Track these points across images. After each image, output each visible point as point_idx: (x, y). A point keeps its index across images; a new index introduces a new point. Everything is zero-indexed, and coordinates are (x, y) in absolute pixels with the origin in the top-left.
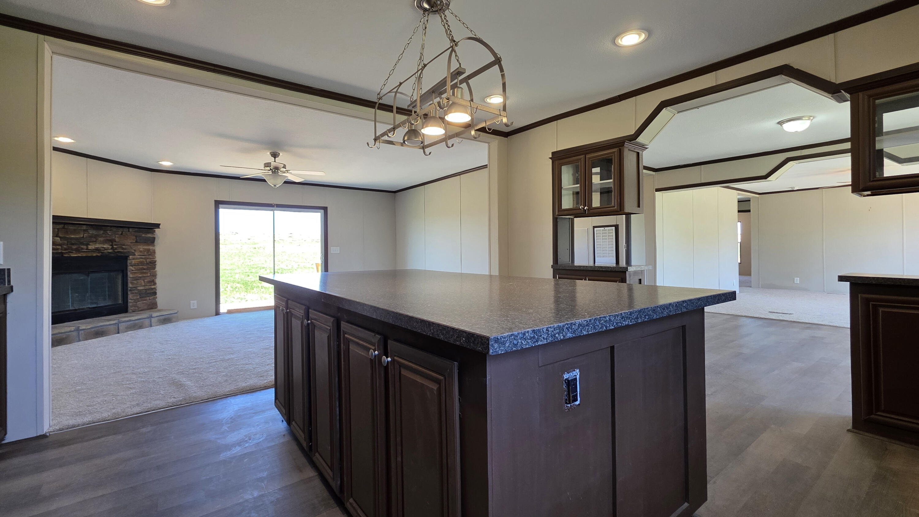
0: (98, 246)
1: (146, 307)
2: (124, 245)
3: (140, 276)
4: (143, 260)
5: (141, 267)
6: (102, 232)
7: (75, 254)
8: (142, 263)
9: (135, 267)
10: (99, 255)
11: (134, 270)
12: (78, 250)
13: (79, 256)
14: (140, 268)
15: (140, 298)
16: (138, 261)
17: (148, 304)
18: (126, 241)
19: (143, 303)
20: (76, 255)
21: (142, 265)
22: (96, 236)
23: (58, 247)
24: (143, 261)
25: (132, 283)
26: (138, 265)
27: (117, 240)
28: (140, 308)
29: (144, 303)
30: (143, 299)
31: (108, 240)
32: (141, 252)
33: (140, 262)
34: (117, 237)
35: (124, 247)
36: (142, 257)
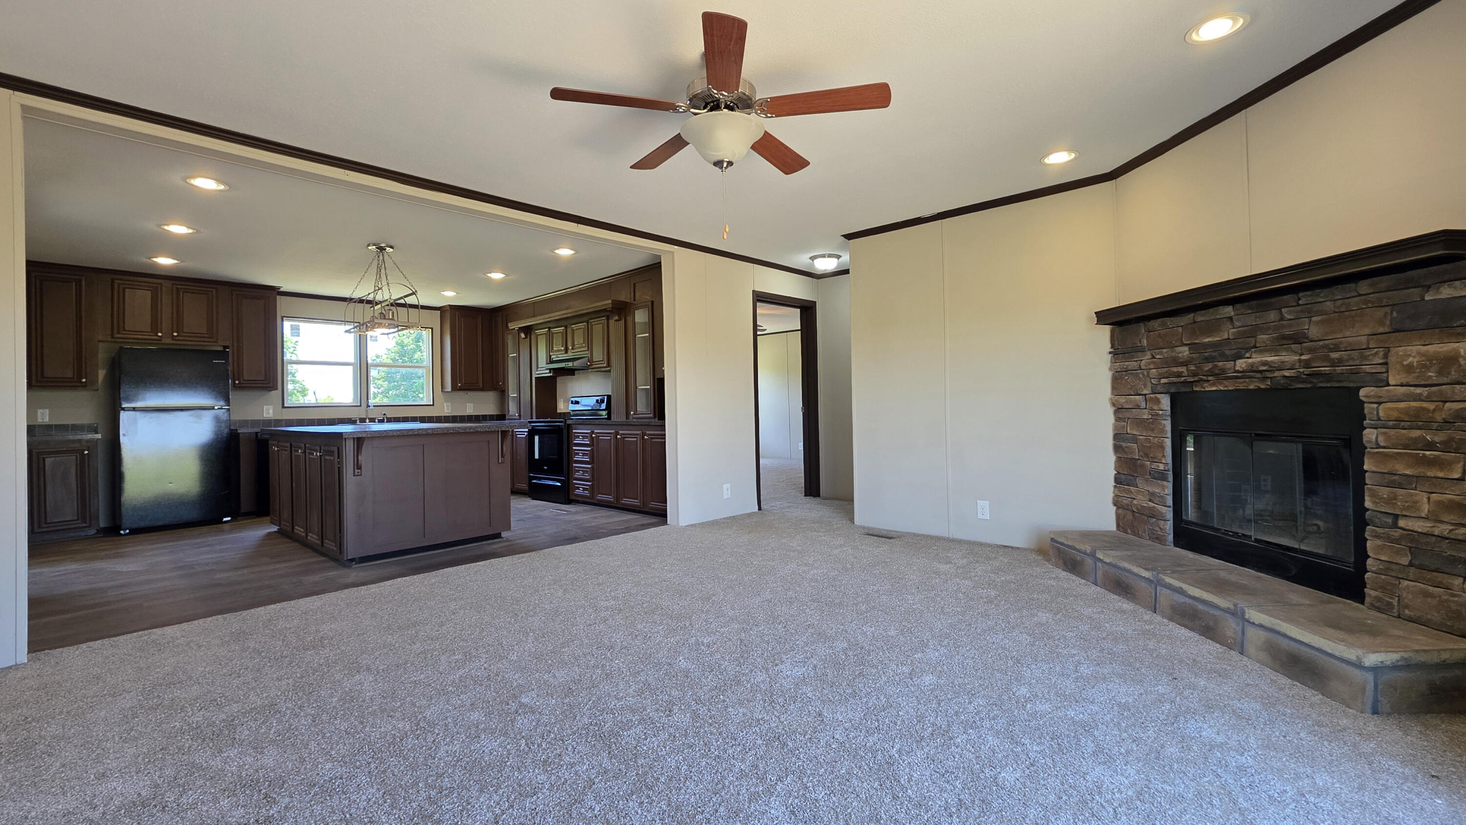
0: (1257, 359)
1: (1435, 616)
2: (1336, 348)
3: (1408, 472)
4: (1425, 405)
5: (1416, 433)
6: (1273, 315)
7: (1213, 385)
8: (1417, 419)
9: (1392, 432)
10: (1263, 387)
11: (1382, 444)
12: (1220, 375)
13: (1221, 390)
14: (1412, 438)
15: (1411, 565)
16: (1397, 409)
17: (1454, 607)
18: (1348, 334)
19: (1427, 594)
20: (1214, 389)
21: (1419, 428)
22: (1253, 331)
23: (1180, 369)
24: (1424, 409)
25: (1374, 495)
26: (1398, 423)
27: (1314, 332)
28: (1407, 607)
29: (1432, 596)
30: (1429, 575)
31: (1284, 337)
32: (1409, 369)
33: (1406, 411)
34: (1318, 322)
35: (1334, 355)
36: (1419, 390)
